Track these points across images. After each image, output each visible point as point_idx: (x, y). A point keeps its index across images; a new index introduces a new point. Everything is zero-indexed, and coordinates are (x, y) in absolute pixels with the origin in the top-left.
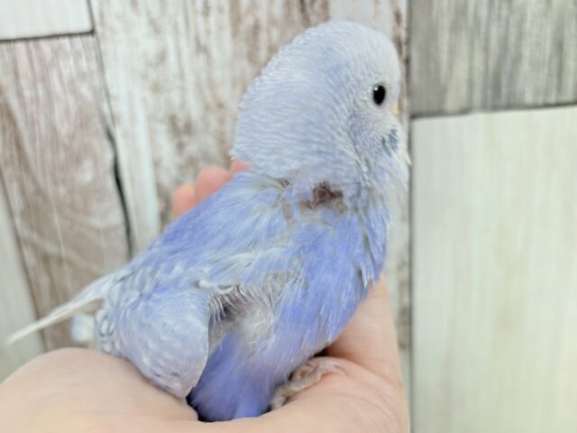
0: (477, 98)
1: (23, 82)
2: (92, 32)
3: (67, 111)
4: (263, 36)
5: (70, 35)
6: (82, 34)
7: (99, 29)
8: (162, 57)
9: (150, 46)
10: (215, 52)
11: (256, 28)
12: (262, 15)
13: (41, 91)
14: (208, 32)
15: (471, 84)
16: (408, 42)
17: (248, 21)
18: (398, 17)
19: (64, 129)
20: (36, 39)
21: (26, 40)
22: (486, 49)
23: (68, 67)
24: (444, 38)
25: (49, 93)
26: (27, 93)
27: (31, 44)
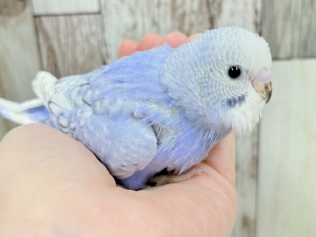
0: (296, 53)
1: (62, 35)
2: (99, 13)
3: (83, 51)
4: (187, 20)
5: (88, 14)
6: (94, 14)
7: (103, 12)
8: (135, 27)
9: (128, 21)
10: (162, 26)
11: (183, 15)
12: (187, 9)
13: (70, 40)
14: (159, 15)
15: (292, 46)
16: (261, 24)
17: (180, 11)
18: (256, 12)
19: (81, 60)
20: (70, 15)
21: (65, 15)
22: (300, 29)
23: (85, 29)
24: (280, 23)
25: (74, 41)
26: (63, 41)
27: (68, 18)
